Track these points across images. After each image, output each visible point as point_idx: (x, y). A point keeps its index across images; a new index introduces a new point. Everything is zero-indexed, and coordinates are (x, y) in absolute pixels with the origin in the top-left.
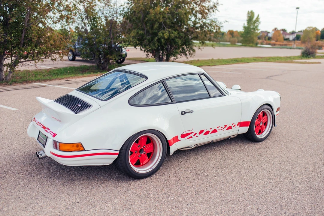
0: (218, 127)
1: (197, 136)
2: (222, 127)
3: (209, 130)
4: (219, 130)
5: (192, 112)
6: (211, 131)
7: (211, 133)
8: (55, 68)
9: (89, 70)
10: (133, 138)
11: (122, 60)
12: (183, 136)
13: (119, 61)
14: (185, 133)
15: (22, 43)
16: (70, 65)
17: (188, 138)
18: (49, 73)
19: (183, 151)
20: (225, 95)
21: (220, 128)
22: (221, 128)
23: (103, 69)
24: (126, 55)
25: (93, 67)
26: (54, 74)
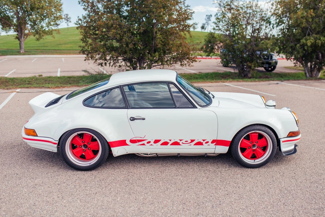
0: (181, 140)
1: (151, 145)
2: (187, 141)
3: (169, 141)
4: (182, 143)
5: (144, 119)
6: (171, 142)
7: (171, 145)
8: (200, 73)
9: (230, 77)
10: (69, 133)
11: (272, 67)
12: (133, 141)
13: (270, 69)
14: (135, 139)
15: (153, 49)
16: (217, 70)
17: (140, 145)
18: (190, 77)
19: (138, 156)
20: (197, 108)
21: (183, 141)
22: (185, 141)
23: (244, 76)
24: (276, 63)
25: (235, 73)
26: (194, 78)
